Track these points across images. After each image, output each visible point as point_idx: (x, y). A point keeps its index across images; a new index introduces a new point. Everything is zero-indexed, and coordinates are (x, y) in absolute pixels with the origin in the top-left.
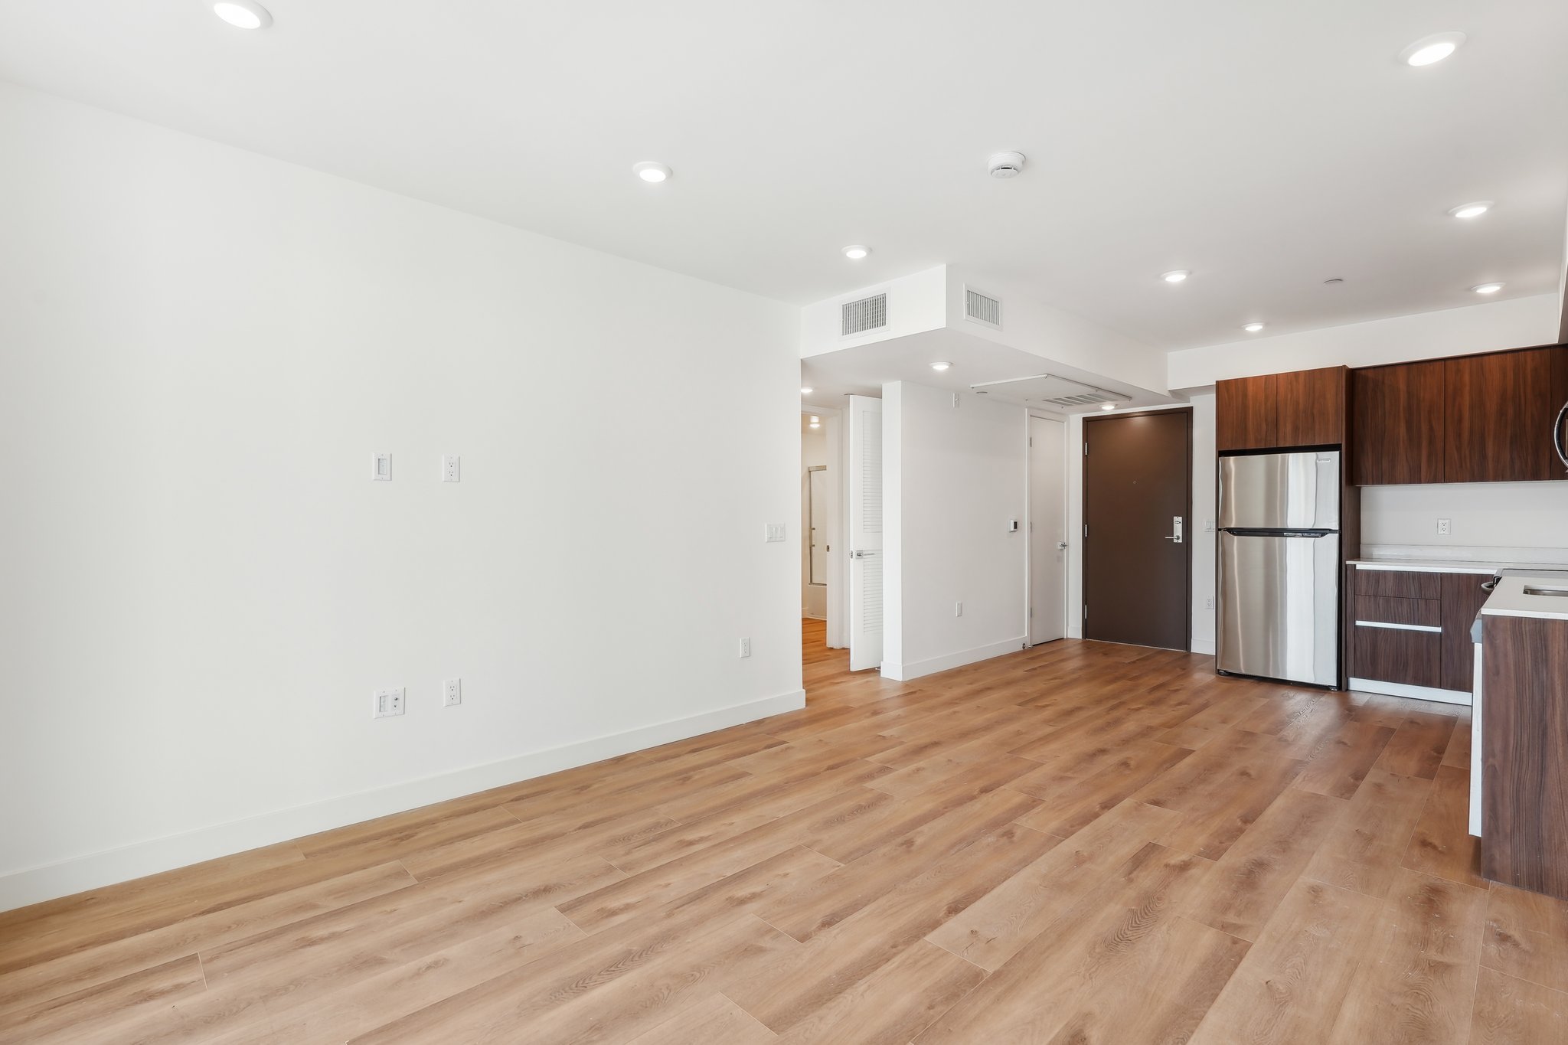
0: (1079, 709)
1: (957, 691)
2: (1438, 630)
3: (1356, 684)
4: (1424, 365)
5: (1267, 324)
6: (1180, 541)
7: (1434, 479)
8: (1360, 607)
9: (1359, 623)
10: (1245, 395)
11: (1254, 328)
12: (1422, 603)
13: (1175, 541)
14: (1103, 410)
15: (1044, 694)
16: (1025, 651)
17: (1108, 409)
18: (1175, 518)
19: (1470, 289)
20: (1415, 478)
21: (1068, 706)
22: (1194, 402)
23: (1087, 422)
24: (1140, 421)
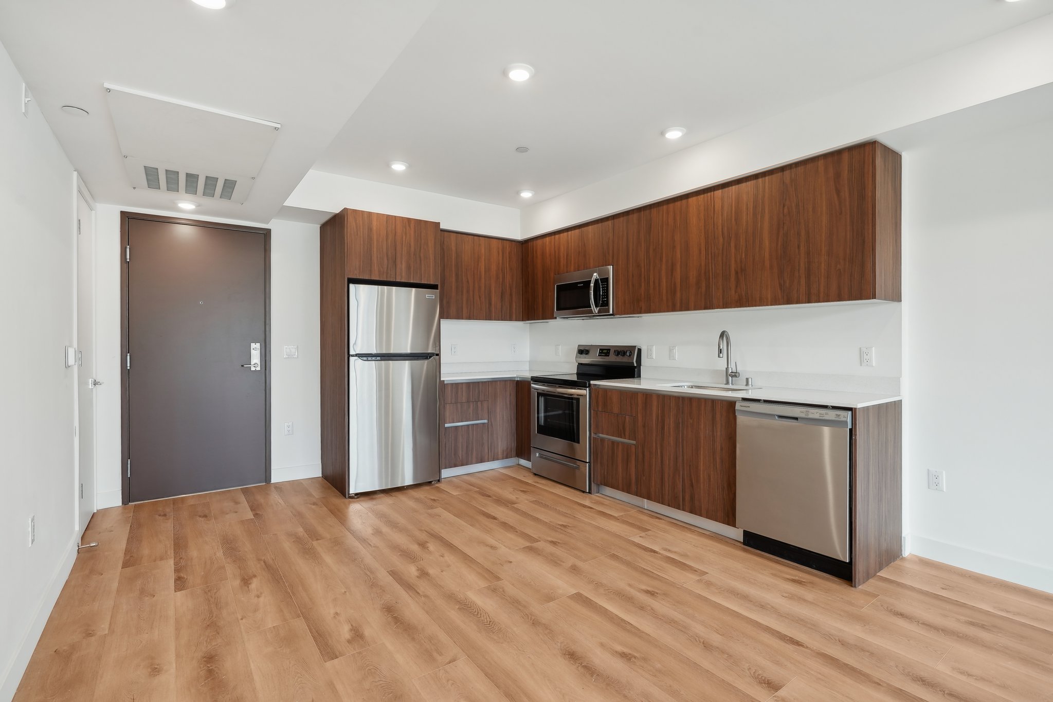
2: (485, 421)
3: (446, 473)
5: (410, 167)
6: (258, 369)
9: (447, 425)
10: (370, 231)
12: (479, 403)
13: (253, 369)
18: (253, 345)
22: (275, 225)
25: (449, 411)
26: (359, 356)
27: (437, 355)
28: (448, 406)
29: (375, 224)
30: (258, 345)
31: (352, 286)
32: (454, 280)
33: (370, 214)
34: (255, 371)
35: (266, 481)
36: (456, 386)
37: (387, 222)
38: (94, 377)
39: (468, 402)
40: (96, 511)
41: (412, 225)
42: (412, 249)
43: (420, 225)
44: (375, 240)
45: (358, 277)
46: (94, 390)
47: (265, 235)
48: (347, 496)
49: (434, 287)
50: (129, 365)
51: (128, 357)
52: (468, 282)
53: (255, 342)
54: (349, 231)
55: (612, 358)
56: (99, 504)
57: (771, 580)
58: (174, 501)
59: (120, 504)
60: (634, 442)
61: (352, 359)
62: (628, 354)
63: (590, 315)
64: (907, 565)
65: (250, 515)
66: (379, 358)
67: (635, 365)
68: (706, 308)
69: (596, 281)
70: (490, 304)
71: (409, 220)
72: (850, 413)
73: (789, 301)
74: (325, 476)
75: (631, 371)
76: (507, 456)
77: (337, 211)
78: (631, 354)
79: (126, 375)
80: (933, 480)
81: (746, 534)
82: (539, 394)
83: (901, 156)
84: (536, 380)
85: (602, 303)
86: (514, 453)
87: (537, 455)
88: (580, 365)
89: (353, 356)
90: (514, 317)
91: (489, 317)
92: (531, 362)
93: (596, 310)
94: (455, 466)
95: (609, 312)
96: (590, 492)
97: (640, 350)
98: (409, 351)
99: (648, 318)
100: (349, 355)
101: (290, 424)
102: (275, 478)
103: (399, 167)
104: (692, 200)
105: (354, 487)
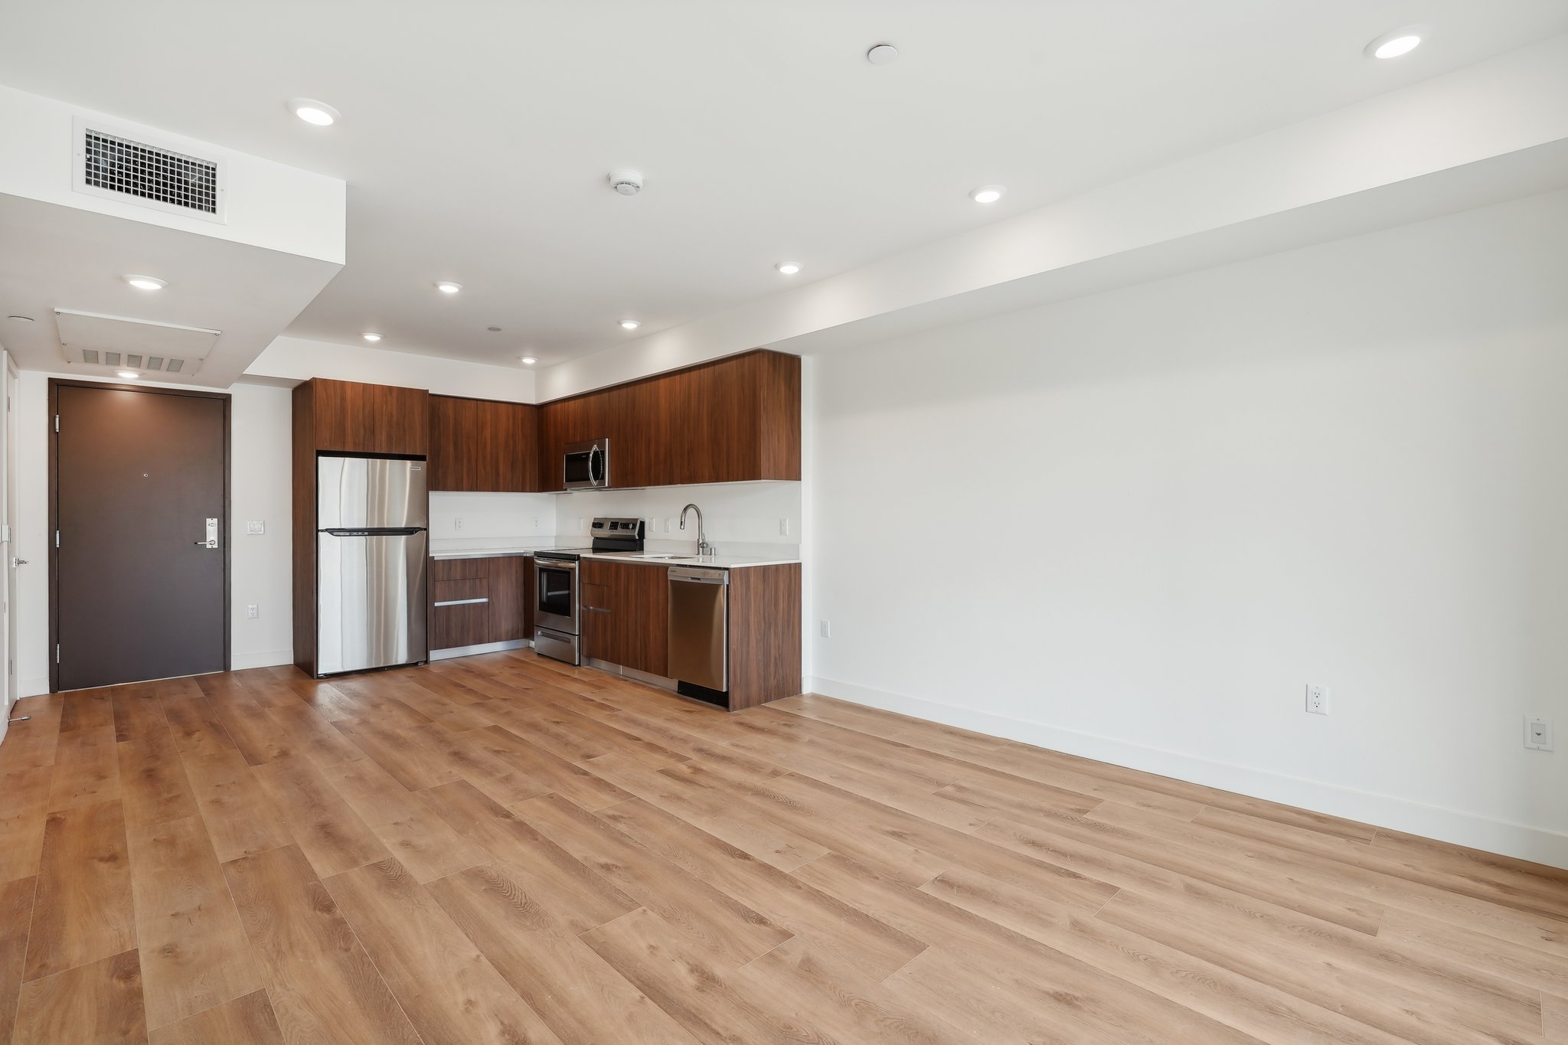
2: (485, 600)
3: (435, 655)
4: (464, 401)
5: (384, 337)
6: (216, 546)
7: (471, 489)
8: (438, 592)
9: (437, 604)
10: (343, 399)
12: (478, 581)
13: (209, 546)
14: (120, 377)
18: (209, 521)
19: (520, 358)
20: (458, 487)
23: (57, 387)
25: (439, 588)
26: (331, 531)
27: (425, 529)
28: (439, 585)
29: (349, 393)
30: (215, 520)
31: (321, 458)
32: (451, 449)
33: (343, 383)
34: (212, 549)
35: (225, 669)
36: (449, 563)
37: (363, 391)
38: (17, 555)
39: (464, 579)
40: (18, 699)
41: (395, 394)
42: (395, 419)
43: (404, 393)
44: (349, 410)
45: (329, 449)
46: (17, 570)
47: (225, 400)
48: (315, 677)
49: (422, 458)
50: (58, 543)
51: (58, 535)
52: (469, 450)
53: (212, 517)
54: (318, 401)
55: (620, 532)
56: (22, 692)
57: (677, 714)
58: (112, 689)
59: (47, 691)
60: (609, 611)
61: (320, 534)
62: (631, 526)
63: (590, 487)
64: (806, 701)
65: (201, 695)
66: (366, 533)
67: (637, 538)
68: (670, 484)
69: (596, 453)
70: (498, 474)
71: (390, 388)
72: (727, 572)
73: (718, 480)
74: (297, 664)
75: (637, 545)
76: (511, 637)
77: (307, 378)
78: (634, 526)
79: (54, 554)
80: (823, 630)
81: (681, 684)
82: (542, 570)
83: (800, 359)
84: (541, 555)
85: (599, 475)
86: (521, 634)
87: (539, 633)
88: (596, 539)
89: (322, 531)
90: (528, 487)
91: (495, 488)
92: (557, 538)
93: (595, 483)
94: (448, 647)
95: (604, 485)
96: (579, 665)
97: (642, 524)
98: (403, 526)
99: (651, 491)
100: (318, 531)
101: (255, 606)
102: (235, 666)
103: (372, 338)
104: (662, 382)
105: (323, 669)
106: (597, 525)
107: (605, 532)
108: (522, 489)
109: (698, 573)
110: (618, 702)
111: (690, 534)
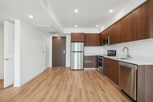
0: (59, 84)
1: (34, 86)
5: (78, 26)
8: (85, 60)
9: (85, 62)
11: (76, 26)
12: (90, 59)
15: (51, 81)
16: (45, 71)
17: (56, 35)
18: (64, 50)
21: (57, 84)
22: (66, 36)
23: (53, 37)
24: (59, 38)
27: (84, 52)
34: (64, 53)
36: (87, 56)
67: (115, 54)
69: (107, 39)
70: (94, 44)
72: (136, 66)
73: (133, 40)
78: (114, 52)
85: (107, 43)
95: (108, 45)
97: (116, 51)
102: (66, 66)
106: (108, 51)
107: (109, 52)
108: (97, 46)
109: (127, 64)
110: (106, 89)
111: (125, 53)
